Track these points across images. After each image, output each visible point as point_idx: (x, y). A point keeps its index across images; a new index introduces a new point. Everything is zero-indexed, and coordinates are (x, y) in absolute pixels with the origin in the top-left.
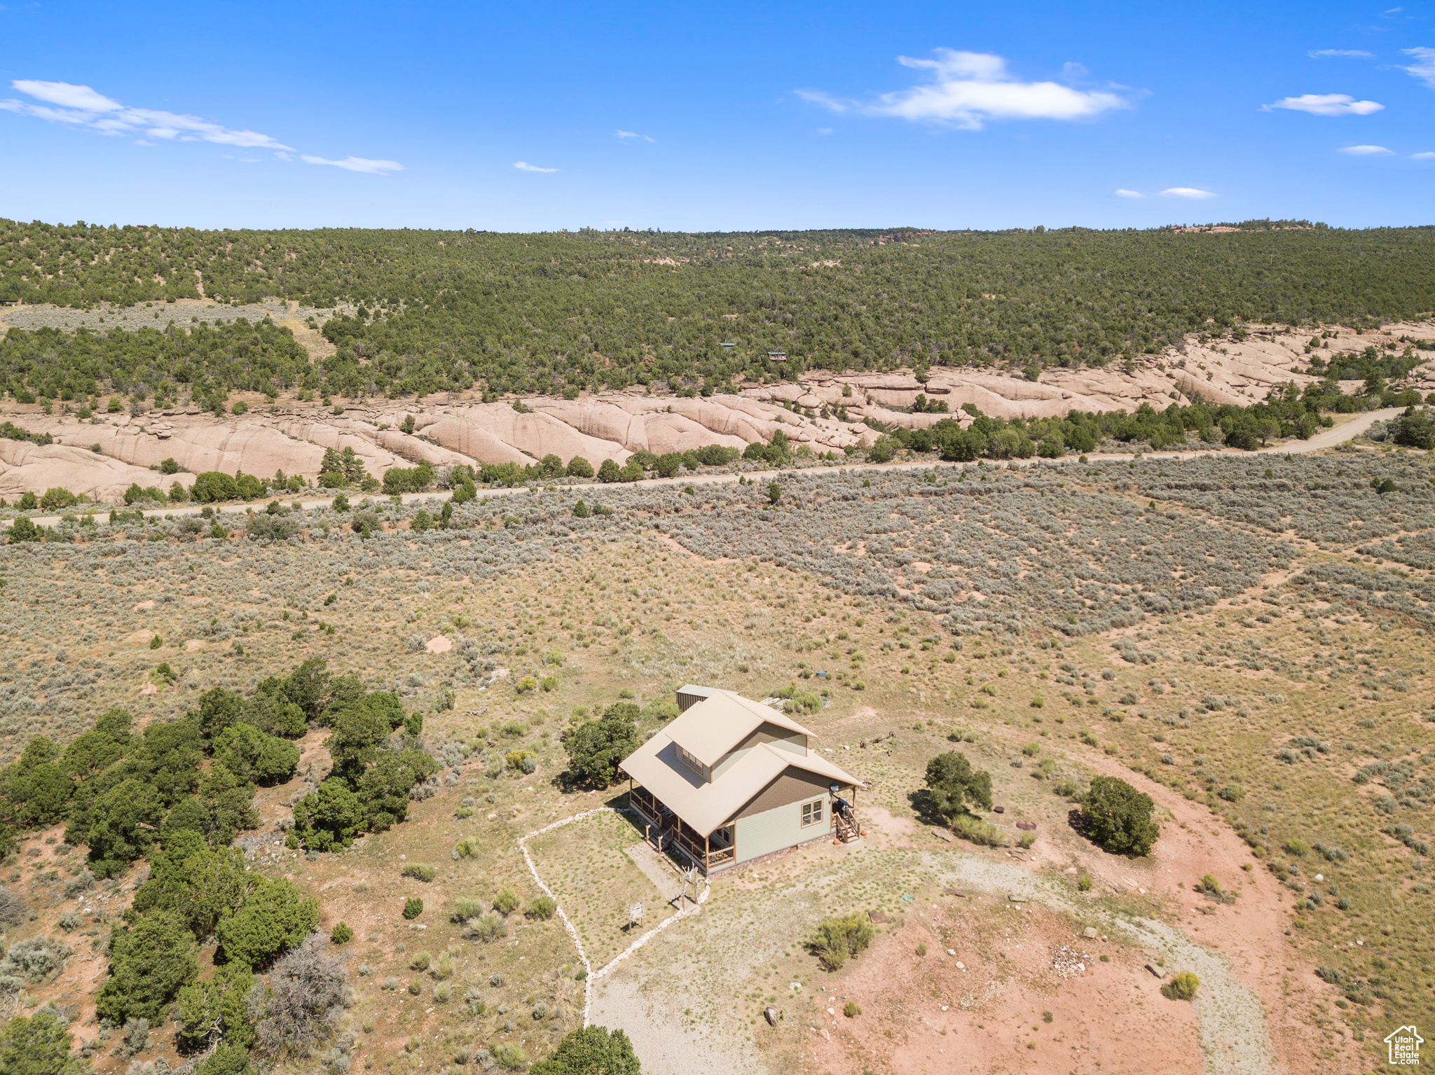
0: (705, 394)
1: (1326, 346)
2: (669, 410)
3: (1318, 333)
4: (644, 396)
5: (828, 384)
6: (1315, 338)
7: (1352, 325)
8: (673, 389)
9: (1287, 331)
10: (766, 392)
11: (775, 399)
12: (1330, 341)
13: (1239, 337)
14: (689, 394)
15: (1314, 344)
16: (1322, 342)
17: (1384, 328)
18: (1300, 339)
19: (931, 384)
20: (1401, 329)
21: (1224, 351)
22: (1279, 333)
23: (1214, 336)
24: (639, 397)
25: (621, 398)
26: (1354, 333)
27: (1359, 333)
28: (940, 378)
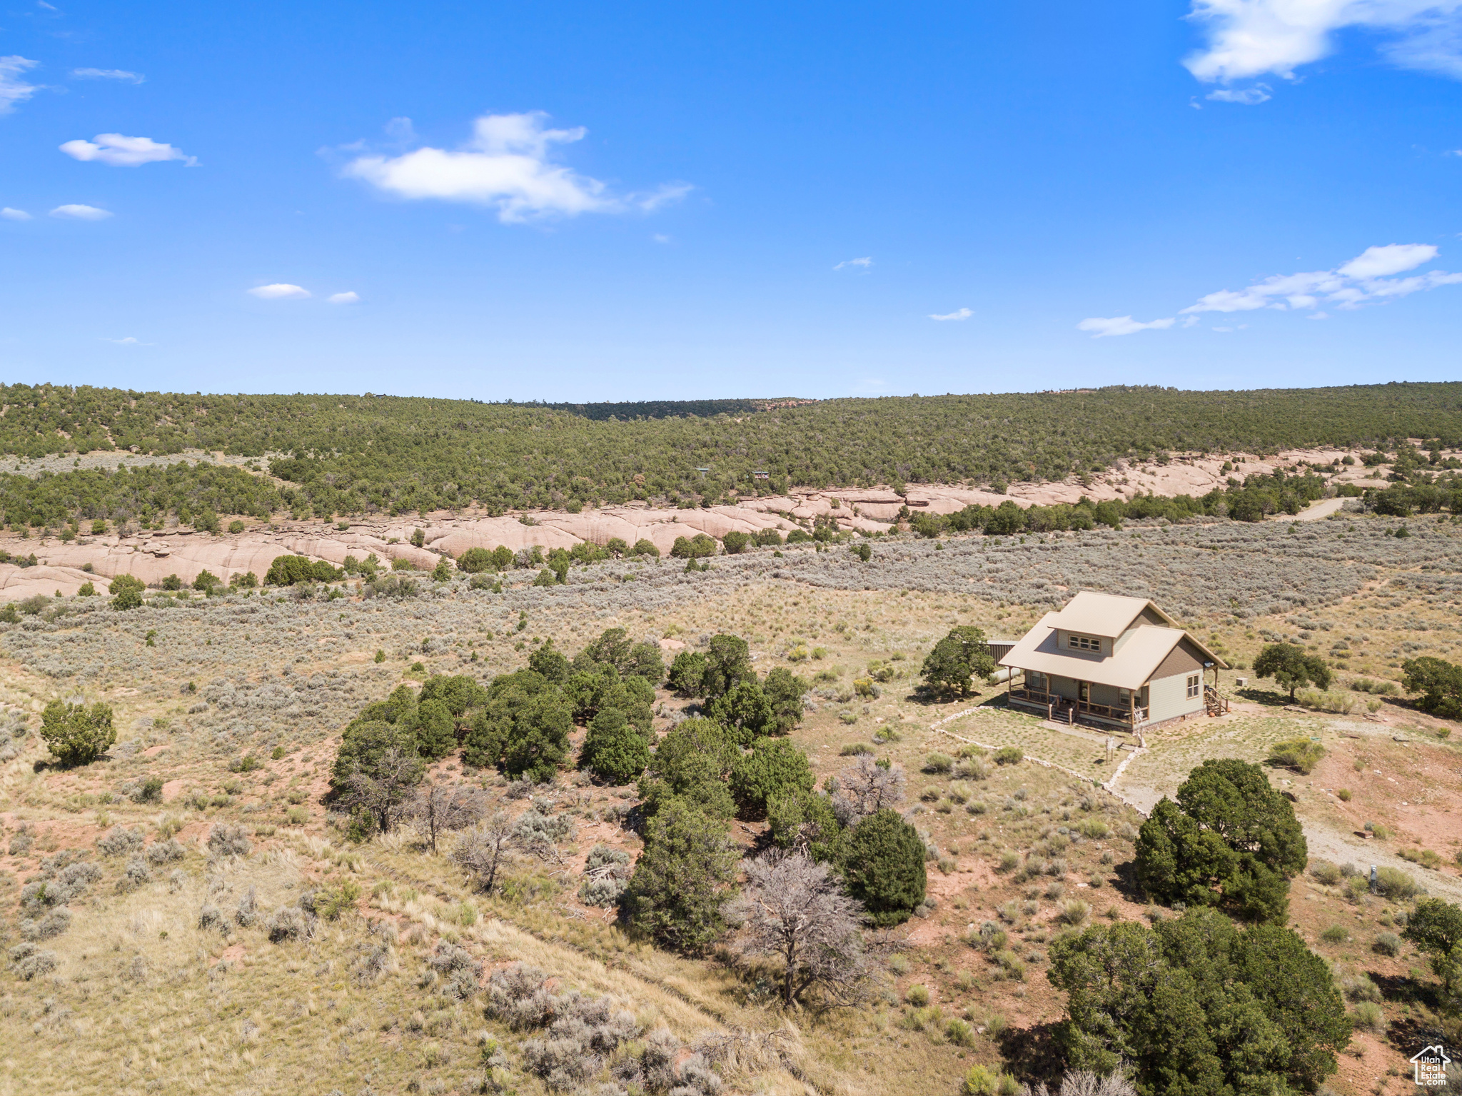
0: (705, 505)
1: (1237, 469)
2: (674, 520)
3: (1228, 458)
4: (646, 508)
5: (816, 497)
6: (1227, 463)
7: (1255, 452)
8: (674, 502)
9: (1202, 457)
10: (764, 503)
11: (770, 511)
12: (1240, 464)
13: (1163, 461)
14: (690, 506)
15: (1226, 468)
16: (1234, 466)
17: (1282, 454)
18: (1214, 463)
19: (910, 497)
20: (1295, 456)
21: (1153, 473)
22: (1196, 458)
23: (1141, 461)
24: (641, 510)
25: (624, 511)
26: (1258, 458)
27: (1262, 459)
28: (916, 492)
